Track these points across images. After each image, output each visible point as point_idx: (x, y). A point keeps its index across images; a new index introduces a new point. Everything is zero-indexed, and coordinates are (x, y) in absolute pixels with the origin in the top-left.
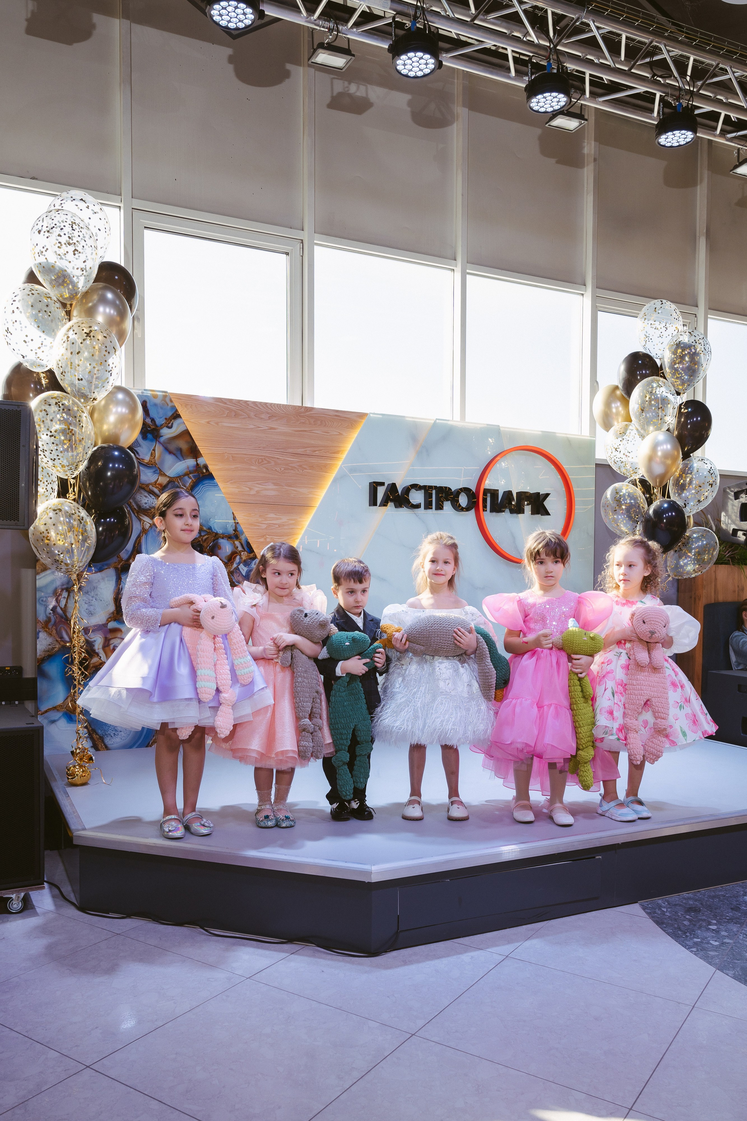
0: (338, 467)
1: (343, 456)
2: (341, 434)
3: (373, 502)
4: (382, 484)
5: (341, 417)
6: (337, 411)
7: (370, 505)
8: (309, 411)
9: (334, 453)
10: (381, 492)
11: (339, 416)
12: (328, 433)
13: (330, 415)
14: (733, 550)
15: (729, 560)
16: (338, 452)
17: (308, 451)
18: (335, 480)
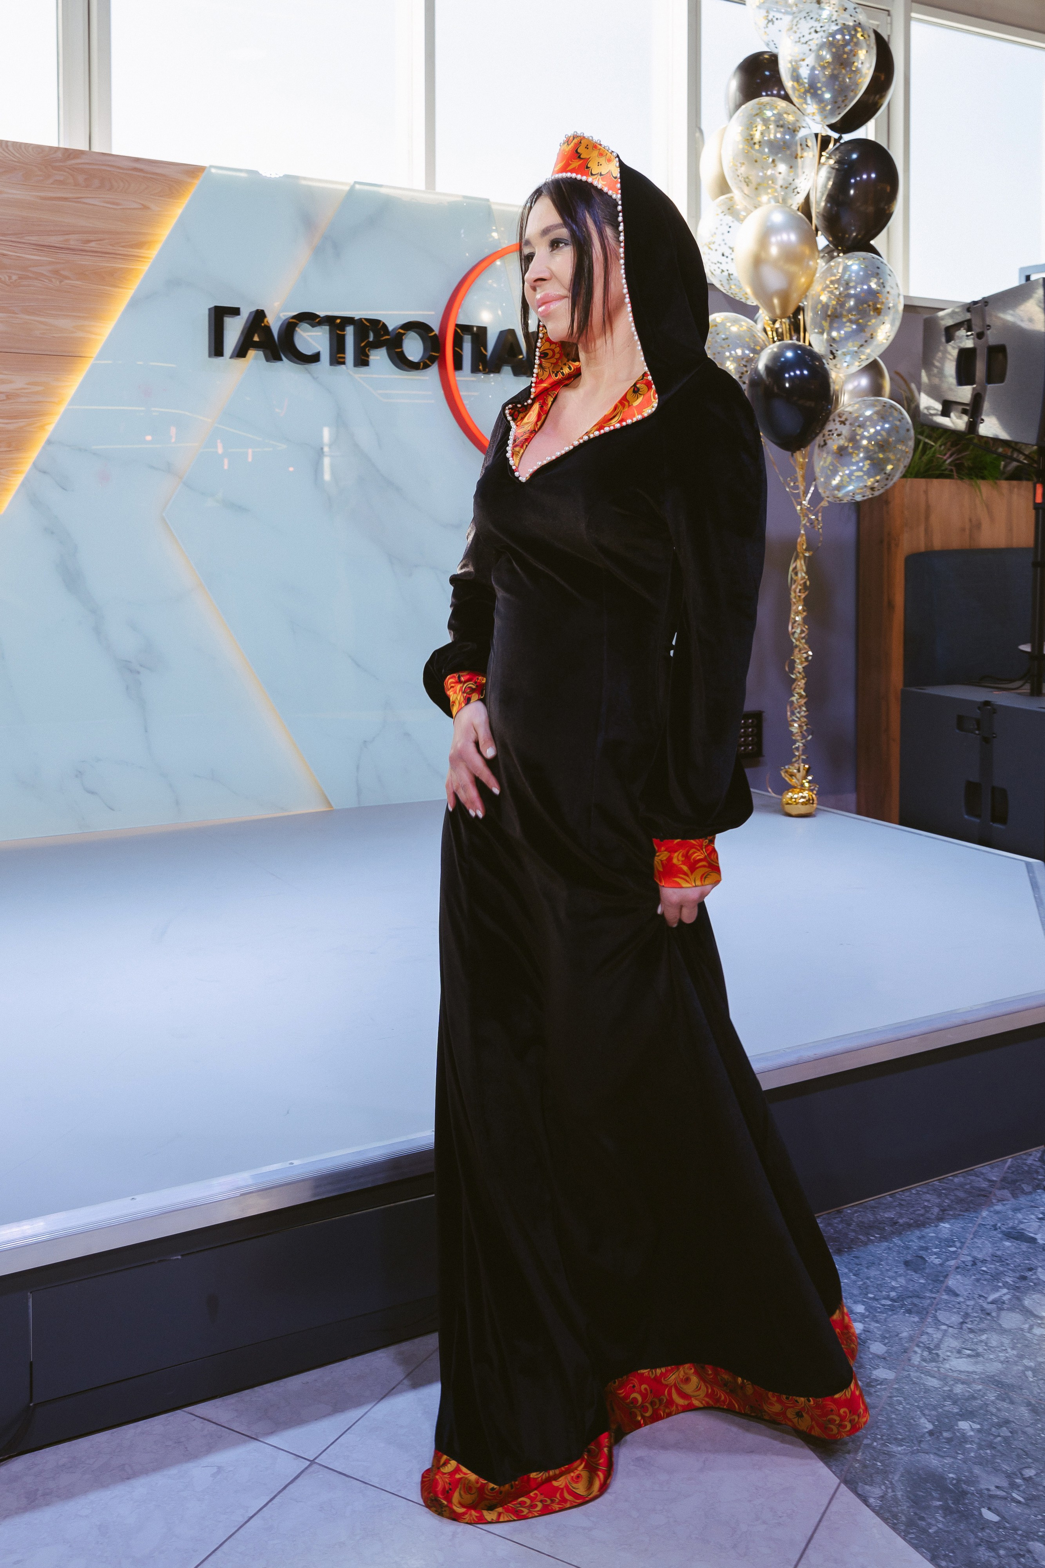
0: (141, 276)
1: (153, 253)
2: (145, 208)
3: (217, 349)
4: (235, 312)
5: (147, 173)
6: (137, 160)
7: (210, 356)
8: (74, 158)
9: (133, 246)
10: (234, 330)
11: (141, 170)
12: (118, 204)
13: (119, 168)
14: (959, 452)
15: (951, 471)
16: (140, 245)
17: (73, 241)
18: (134, 303)
